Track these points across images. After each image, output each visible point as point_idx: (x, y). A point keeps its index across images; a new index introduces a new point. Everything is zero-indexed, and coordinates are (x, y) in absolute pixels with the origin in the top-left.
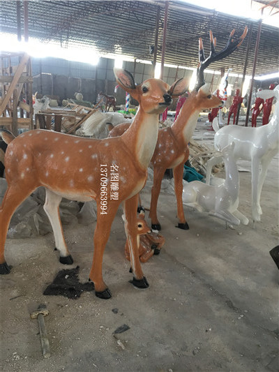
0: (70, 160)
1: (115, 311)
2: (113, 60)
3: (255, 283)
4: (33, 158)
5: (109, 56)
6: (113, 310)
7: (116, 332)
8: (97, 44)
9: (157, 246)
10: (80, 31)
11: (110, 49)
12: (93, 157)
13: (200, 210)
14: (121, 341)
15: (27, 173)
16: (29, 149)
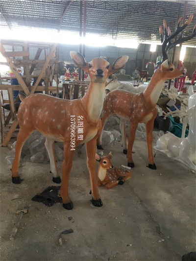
0: (48, 113)
1: (70, 219)
2: (150, 45)
3: (189, 217)
4: (31, 112)
5: (146, 42)
6: (69, 218)
7: (62, 233)
8: (139, 35)
9: (122, 179)
10: (126, 27)
11: (148, 37)
12: (62, 112)
13: (169, 155)
14: (62, 240)
15: (27, 121)
16: (29, 106)
